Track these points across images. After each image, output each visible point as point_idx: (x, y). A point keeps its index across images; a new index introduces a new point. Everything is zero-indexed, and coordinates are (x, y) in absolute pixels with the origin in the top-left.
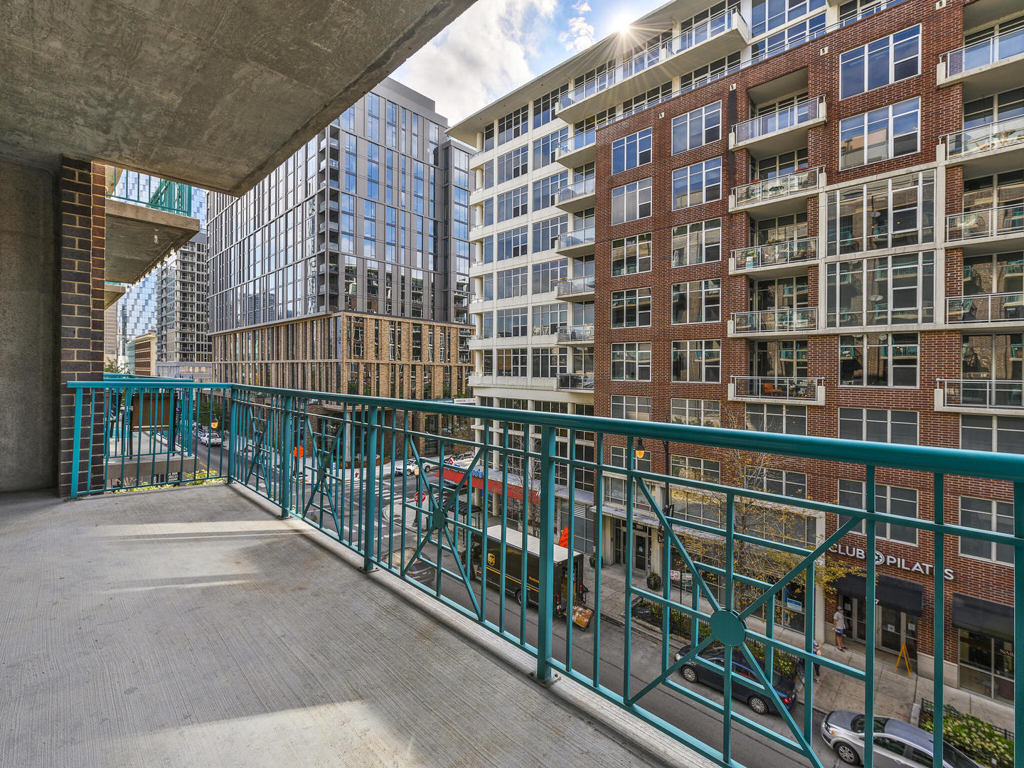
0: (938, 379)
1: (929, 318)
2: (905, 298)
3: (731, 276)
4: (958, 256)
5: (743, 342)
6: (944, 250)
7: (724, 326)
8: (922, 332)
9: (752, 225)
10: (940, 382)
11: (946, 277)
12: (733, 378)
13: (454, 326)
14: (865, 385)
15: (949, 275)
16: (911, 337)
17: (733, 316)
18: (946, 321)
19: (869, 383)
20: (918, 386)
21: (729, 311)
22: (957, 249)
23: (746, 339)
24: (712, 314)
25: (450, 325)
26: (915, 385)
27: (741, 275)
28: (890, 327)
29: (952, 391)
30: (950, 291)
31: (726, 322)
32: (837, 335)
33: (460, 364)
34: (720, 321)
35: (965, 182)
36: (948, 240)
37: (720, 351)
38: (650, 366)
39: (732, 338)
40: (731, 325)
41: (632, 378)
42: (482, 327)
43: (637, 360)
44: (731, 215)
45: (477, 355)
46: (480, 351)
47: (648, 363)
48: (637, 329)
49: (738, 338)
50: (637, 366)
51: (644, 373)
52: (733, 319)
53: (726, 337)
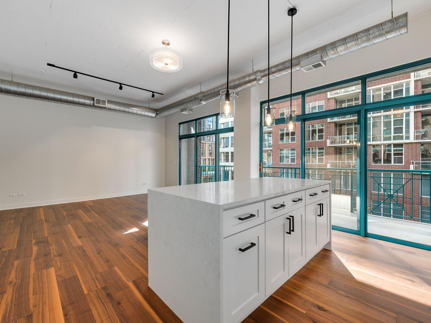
0: (411, 161)
1: (408, 138)
2: (398, 130)
3: (329, 122)
4: (420, 115)
5: (333, 148)
6: (414, 112)
7: (326, 142)
8: (405, 143)
9: (336, 102)
10: (412, 162)
11: (415, 122)
12: (329, 162)
13: (207, 142)
14: (382, 164)
15: (416, 121)
16: (401, 145)
17: (329, 138)
18: (414, 139)
19: (384, 163)
20: (403, 164)
21: (328, 136)
22: (419, 112)
23: (334, 146)
24: (321, 137)
26: (402, 163)
27: (333, 122)
28: (392, 142)
29: (417, 165)
30: (416, 128)
31: (327, 140)
32: (371, 145)
33: (209, 158)
34: (324, 140)
35: (422, 85)
36: (415, 108)
37: (324, 151)
38: (295, 158)
39: (329, 147)
40: (328, 142)
41: (288, 162)
42: (224, 143)
43: (290, 155)
44: (329, 99)
45: (222, 154)
46: (223, 153)
47: (294, 156)
48: (290, 143)
49: (331, 146)
50: (290, 158)
51: (293, 160)
52: (329, 139)
53: (326, 146)
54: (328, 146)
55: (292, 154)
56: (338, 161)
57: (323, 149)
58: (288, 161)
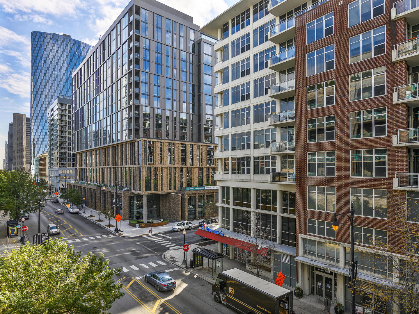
3: (395, 105)
5: (405, 149)
7: (390, 139)
9: (409, 70)
12: (397, 175)
13: (204, 144)
17: (397, 132)
21: (393, 129)
23: (406, 147)
25: (202, 144)
27: (402, 104)
31: (392, 136)
34: (386, 135)
37: (387, 155)
38: (335, 167)
39: (396, 147)
40: (395, 138)
41: (322, 175)
42: (222, 144)
43: (325, 163)
44: (394, 64)
45: (219, 161)
46: (221, 159)
47: (333, 164)
48: (325, 143)
49: (401, 147)
50: (326, 167)
51: (330, 171)
52: (397, 134)
53: (391, 147)
54: (393, 146)
55: (328, 160)
56: (412, 174)
57: (384, 151)
58: (323, 172)
